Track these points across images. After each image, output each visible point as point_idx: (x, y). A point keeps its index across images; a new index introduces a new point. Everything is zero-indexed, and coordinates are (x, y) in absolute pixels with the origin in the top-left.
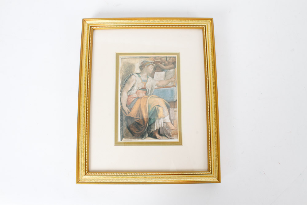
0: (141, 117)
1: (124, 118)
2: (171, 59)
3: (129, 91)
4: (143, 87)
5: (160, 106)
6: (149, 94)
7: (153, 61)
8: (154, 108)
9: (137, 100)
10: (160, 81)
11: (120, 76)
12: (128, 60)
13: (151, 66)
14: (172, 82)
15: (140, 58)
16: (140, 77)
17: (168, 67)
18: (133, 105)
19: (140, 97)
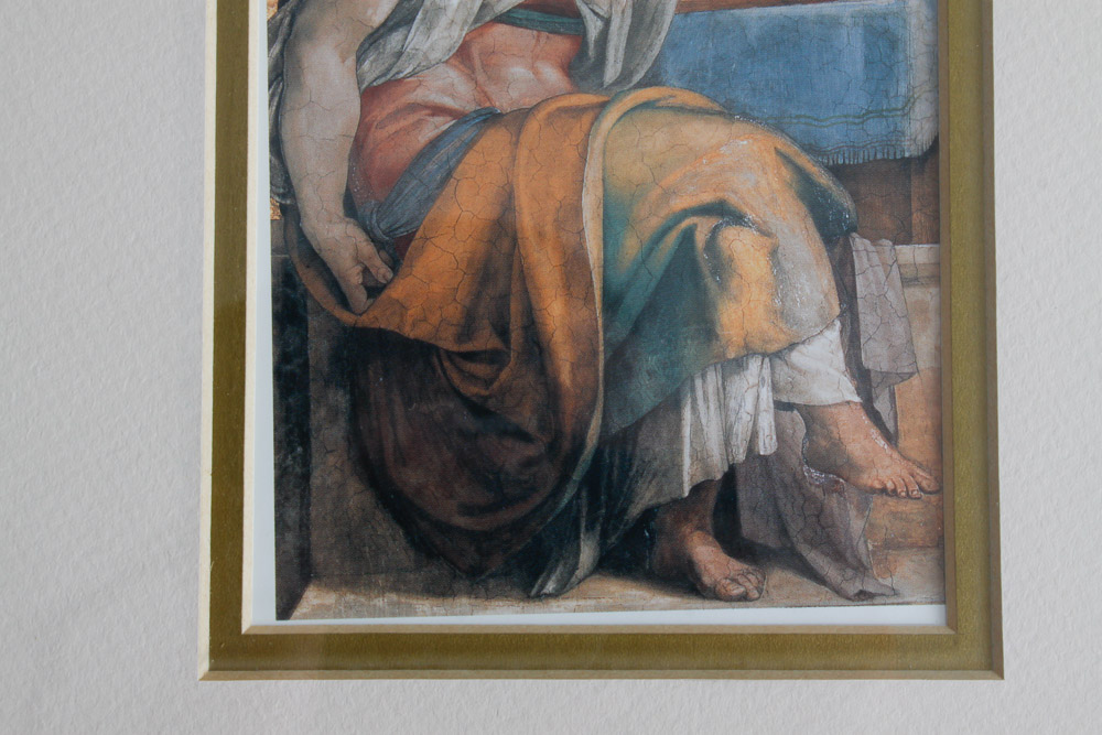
0: (516, 336)
1: (319, 348)
3: (375, 37)
5: (738, 218)
6: (612, 72)
8: (672, 239)
9: (469, 146)
18: (431, 200)
19: (503, 101)
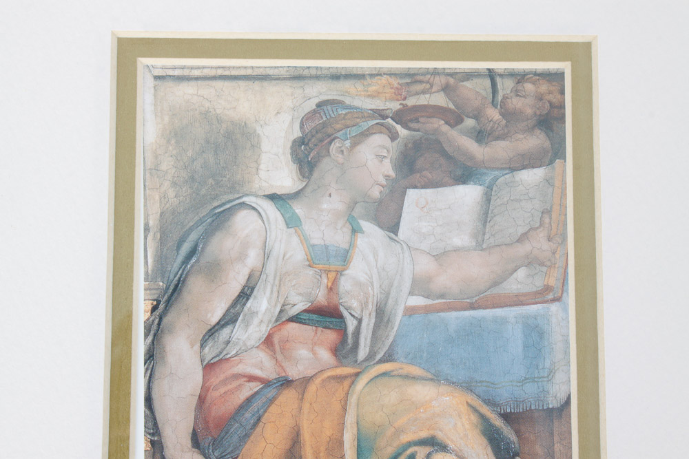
2: (529, 87)
3: (212, 332)
4: (321, 297)
5: (443, 448)
6: (363, 353)
7: (395, 106)
9: (272, 401)
10: (440, 257)
11: (145, 212)
12: (208, 90)
13: (379, 140)
14: (531, 262)
15: (298, 77)
16: (292, 222)
17: (501, 150)
18: (247, 436)
19: (294, 372)
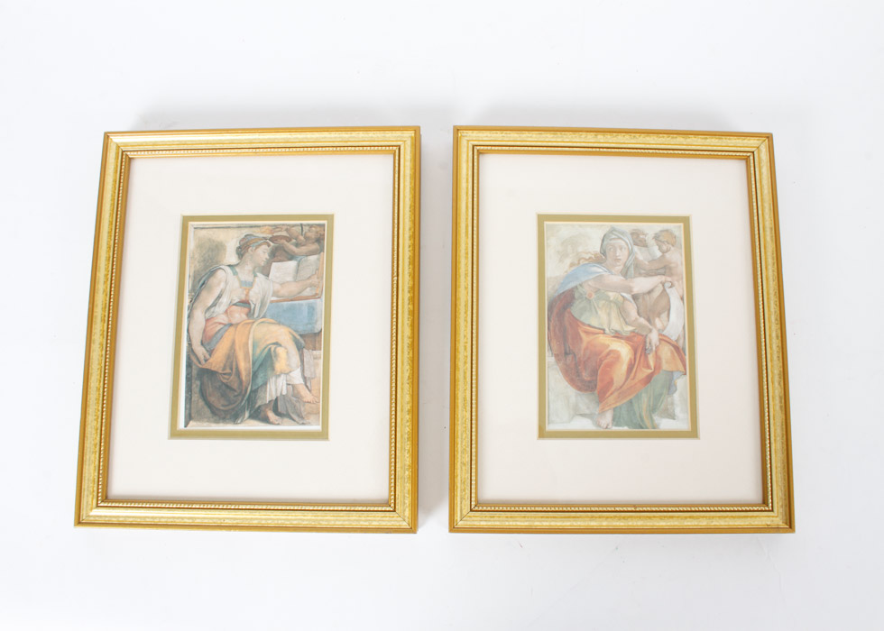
0: (234, 370)
1: (194, 372)
2: (313, 229)
3: (209, 309)
4: (243, 297)
5: (280, 345)
6: (256, 315)
7: (270, 236)
8: (266, 350)
9: (226, 330)
10: (282, 284)
11: (189, 271)
12: (210, 232)
13: (265, 247)
14: (311, 286)
15: (239, 227)
16: (235, 273)
17: (303, 249)
18: (217, 342)
19: (234, 322)
